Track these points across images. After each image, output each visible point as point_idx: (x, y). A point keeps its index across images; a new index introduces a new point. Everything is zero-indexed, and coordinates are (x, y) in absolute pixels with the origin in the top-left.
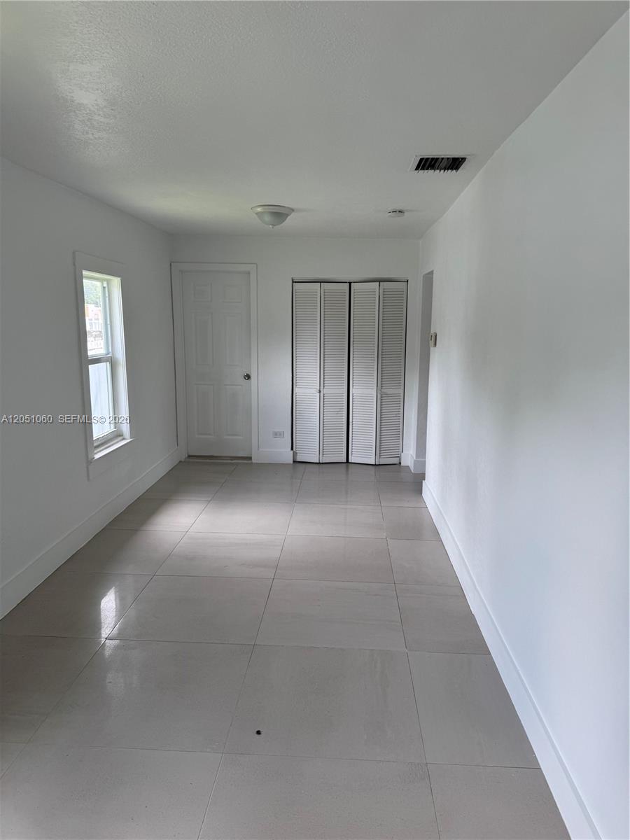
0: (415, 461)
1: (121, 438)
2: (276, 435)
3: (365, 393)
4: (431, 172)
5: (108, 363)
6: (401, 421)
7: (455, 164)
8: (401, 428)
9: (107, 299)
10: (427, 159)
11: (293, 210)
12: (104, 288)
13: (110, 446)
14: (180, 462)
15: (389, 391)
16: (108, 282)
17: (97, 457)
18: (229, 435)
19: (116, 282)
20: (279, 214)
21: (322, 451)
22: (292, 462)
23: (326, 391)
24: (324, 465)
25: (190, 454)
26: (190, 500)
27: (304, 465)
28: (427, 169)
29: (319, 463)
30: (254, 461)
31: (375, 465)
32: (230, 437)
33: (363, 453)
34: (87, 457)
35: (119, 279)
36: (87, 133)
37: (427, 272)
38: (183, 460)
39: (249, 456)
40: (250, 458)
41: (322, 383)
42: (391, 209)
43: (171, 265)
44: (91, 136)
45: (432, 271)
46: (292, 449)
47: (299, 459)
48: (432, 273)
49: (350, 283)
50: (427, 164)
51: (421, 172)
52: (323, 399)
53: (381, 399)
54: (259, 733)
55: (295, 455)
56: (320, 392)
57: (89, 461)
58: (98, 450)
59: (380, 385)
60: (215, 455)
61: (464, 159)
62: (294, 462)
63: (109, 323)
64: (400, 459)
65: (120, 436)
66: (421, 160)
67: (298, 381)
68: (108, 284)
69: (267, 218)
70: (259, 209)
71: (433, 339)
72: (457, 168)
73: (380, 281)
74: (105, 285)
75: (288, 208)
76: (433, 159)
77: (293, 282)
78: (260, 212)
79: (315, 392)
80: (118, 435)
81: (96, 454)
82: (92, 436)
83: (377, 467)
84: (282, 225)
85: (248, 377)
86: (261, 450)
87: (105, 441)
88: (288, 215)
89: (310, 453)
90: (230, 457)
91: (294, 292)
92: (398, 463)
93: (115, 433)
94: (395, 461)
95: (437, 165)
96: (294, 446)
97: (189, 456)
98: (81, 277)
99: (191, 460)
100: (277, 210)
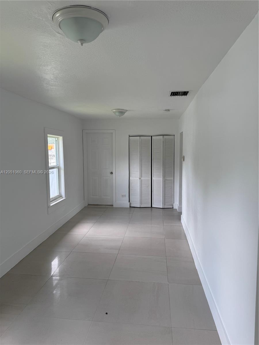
0: (179, 207)
1: (62, 197)
2: (123, 196)
3: (158, 179)
4: (176, 97)
5: (57, 169)
6: (173, 190)
7: (185, 93)
8: (173, 193)
9: (57, 144)
10: (174, 92)
11: (127, 110)
12: (56, 140)
13: (57, 201)
14: (85, 207)
15: (168, 179)
16: (58, 138)
17: (51, 205)
18: (104, 196)
19: (61, 138)
20: (122, 112)
21: (141, 203)
22: (129, 207)
23: (142, 178)
24: (142, 208)
25: (89, 204)
26: (87, 222)
27: (134, 208)
28: (175, 96)
29: (140, 207)
30: (114, 206)
31: (163, 208)
33: (158, 203)
34: (48, 205)
35: (62, 137)
36: (48, 87)
37: (181, 132)
38: (86, 206)
40: (112, 205)
41: (141, 175)
42: (164, 109)
43: (83, 131)
44: (49, 88)
45: (183, 132)
46: (129, 202)
47: (132, 206)
48: (182, 132)
49: (152, 136)
50: (174, 94)
51: (173, 97)
52: (141, 181)
53: (165, 181)
54: (107, 313)
55: (130, 204)
56: (140, 179)
57: (49, 207)
58: (52, 202)
59: (164, 176)
60: (99, 204)
61: (188, 92)
62: (130, 207)
63: (58, 153)
64: (173, 206)
65: (61, 197)
66: (172, 93)
67: (131, 175)
68: (58, 139)
69: (117, 114)
70: (114, 111)
71: (183, 158)
72: (186, 95)
73: (163, 135)
74: (57, 139)
75: (125, 110)
76: (176, 92)
77: (129, 136)
78: (115, 112)
79: (138, 179)
80: (60, 196)
81: (51, 204)
82: (50, 197)
83: (164, 209)
84: (123, 116)
85: (112, 173)
86: (117, 202)
87: (55, 199)
88: (125, 112)
89: (136, 203)
90: (105, 205)
91: (130, 140)
92: (172, 207)
93: (59, 196)
94: (171, 207)
95: (178, 94)
96: (130, 200)
97: (89, 205)
98: (47, 137)
99: (89, 206)
100: (121, 111)
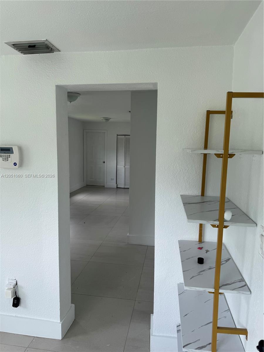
2: (112, 179)
11: (110, 118)
14: (84, 187)
20: (107, 119)
21: (125, 184)
23: (126, 167)
25: (88, 184)
27: (120, 188)
29: (124, 188)
30: (105, 187)
32: (99, 180)
39: (103, 185)
40: (104, 186)
41: (125, 164)
43: (83, 130)
46: (116, 184)
47: (118, 187)
52: (125, 169)
60: (94, 185)
62: (117, 187)
67: (118, 164)
69: (104, 120)
70: (102, 118)
77: (117, 135)
79: (123, 167)
85: (104, 162)
86: (107, 184)
88: (109, 120)
89: (121, 185)
90: (99, 186)
91: (117, 138)
97: (87, 185)
100: (105, 118)
